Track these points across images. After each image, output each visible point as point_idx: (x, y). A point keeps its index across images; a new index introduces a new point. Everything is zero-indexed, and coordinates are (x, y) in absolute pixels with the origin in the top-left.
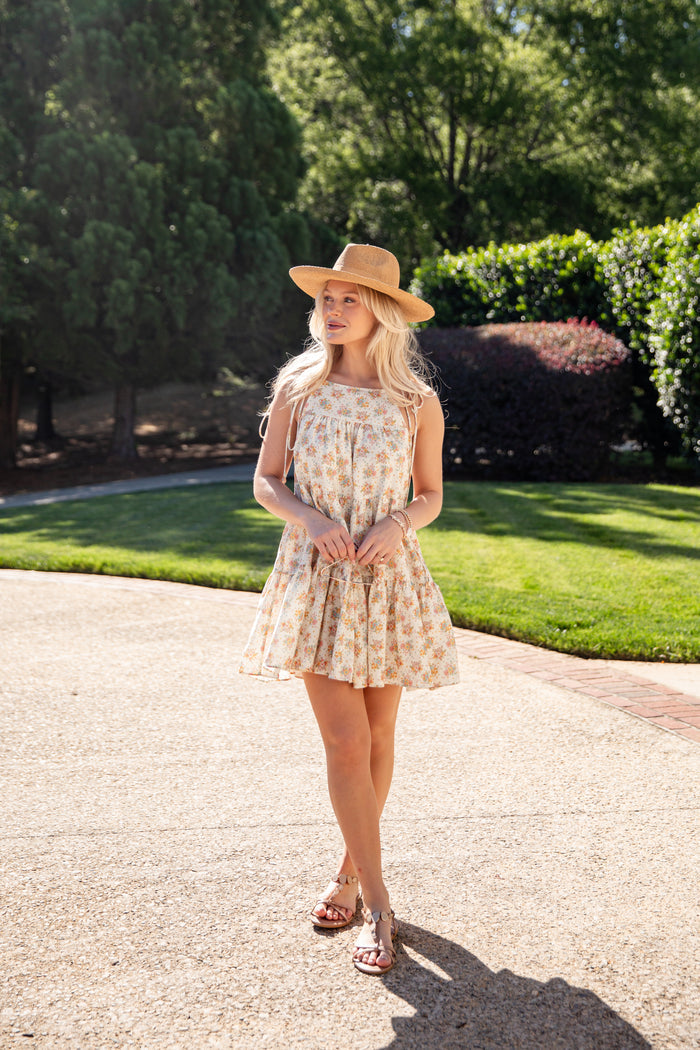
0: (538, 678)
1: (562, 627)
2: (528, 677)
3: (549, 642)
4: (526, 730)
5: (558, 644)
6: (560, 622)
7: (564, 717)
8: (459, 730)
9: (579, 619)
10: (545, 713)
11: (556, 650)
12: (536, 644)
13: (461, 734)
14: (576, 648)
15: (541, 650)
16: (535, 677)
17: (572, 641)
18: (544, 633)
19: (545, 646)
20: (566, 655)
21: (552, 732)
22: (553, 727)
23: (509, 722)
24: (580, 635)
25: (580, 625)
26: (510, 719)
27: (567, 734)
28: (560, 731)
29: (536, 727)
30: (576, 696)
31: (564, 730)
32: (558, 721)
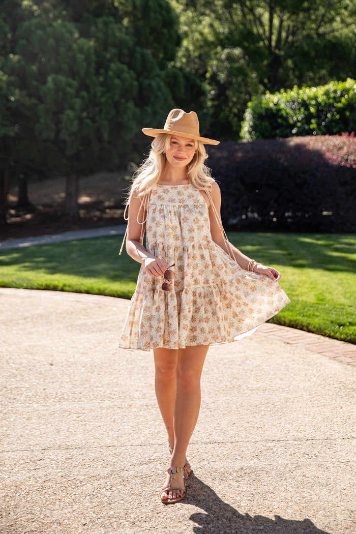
0: (326, 356)
1: (340, 325)
2: (319, 355)
3: (332, 334)
4: (319, 388)
5: (338, 335)
6: (338, 322)
7: (342, 380)
8: (279, 388)
9: (350, 320)
10: (330, 377)
11: (337, 339)
12: (324, 335)
13: (281, 390)
14: (349, 338)
15: (327, 339)
16: (324, 355)
17: (346, 334)
18: (329, 329)
19: (330, 336)
20: (342, 342)
21: (335, 389)
22: (336, 386)
23: (309, 383)
24: (351, 330)
25: (351, 324)
26: (310, 381)
27: (344, 390)
28: (340, 388)
29: (325, 386)
30: (349, 367)
31: (342, 388)
32: (338, 383)
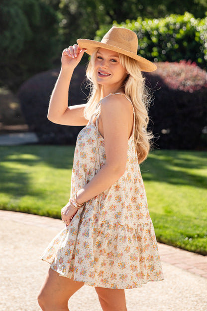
0: (180, 268)
1: (190, 237)
2: (173, 267)
3: (183, 246)
4: (177, 301)
5: (188, 247)
6: (187, 233)
7: (198, 293)
8: (139, 301)
9: (198, 232)
10: (187, 290)
11: (187, 250)
12: (176, 246)
13: (141, 304)
14: (198, 250)
15: (178, 250)
16: (178, 267)
17: (196, 246)
18: (180, 240)
19: (181, 248)
20: (193, 254)
21: (192, 303)
22: (192, 299)
23: (167, 295)
24: (200, 242)
25: (199, 236)
26: (167, 294)
27: (201, 304)
28: (197, 301)
29: (183, 299)
30: (202, 279)
31: (199, 301)
32: (194, 295)
